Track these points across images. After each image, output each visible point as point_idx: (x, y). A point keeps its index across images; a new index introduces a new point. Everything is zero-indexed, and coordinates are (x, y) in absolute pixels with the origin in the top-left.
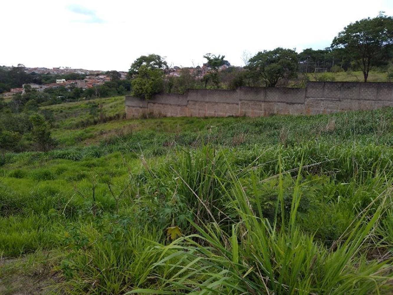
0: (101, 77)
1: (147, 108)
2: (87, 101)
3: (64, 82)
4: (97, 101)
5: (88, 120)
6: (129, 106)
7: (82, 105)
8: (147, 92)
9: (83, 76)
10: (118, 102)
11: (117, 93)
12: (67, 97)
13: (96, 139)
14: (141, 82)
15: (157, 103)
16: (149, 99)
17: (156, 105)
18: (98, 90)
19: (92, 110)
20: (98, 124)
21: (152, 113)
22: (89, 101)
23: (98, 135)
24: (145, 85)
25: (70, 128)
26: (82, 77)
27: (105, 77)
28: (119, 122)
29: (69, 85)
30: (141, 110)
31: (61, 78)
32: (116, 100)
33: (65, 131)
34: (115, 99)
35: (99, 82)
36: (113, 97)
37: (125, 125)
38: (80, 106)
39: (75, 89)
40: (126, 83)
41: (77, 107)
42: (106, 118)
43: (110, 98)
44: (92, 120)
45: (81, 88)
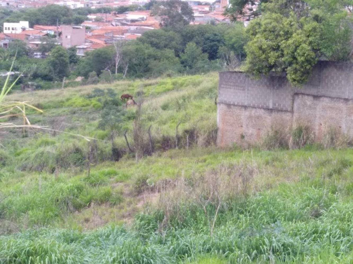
0: (131, 16)
1: (292, 112)
2: (89, 89)
3: (24, 29)
4: (119, 88)
5: (94, 147)
6: (229, 105)
7: (74, 100)
8: (295, 58)
9: (79, 13)
10: (184, 92)
11: (179, 66)
12: (29, 75)
13: (121, 208)
14: (274, 27)
15: (324, 96)
16: (301, 82)
17: (325, 102)
18: (124, 54)
19: (107, 114)
20: (125, 156)
21: (307, 129)
22: (94, 86)
23: (130, 194)
24: (288, 35)
25: (40, 168)
26: (76, 15)
27: (145, 17)
28: (194, 155)
29: (41, 39)
30: (268, 119)
31: (17, 19)
32: (176, 87)
33: (23, 176)
34: (174, 84)
35: (127, 31)
36: (169, 76)
37: (216, 166)
38: (69, 102)
39: (53, 50)
40: (207, 35)
41: (59, 105)
42: (152, 141)
43: (159, 80)
44: (107, 146)
45: (73, 49)
